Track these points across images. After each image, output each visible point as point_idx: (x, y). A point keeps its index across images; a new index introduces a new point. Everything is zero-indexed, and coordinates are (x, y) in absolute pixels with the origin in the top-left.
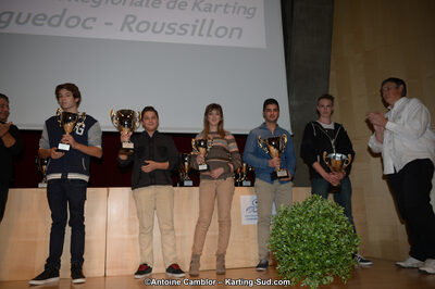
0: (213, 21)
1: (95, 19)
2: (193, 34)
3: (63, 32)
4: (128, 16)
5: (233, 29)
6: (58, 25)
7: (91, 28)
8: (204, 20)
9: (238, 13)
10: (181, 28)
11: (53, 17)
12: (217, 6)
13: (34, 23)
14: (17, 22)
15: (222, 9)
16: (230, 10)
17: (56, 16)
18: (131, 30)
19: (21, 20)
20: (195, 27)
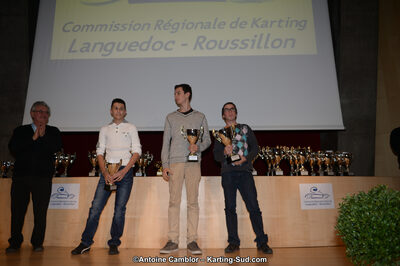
0: (269, 35)
1: (173, 42)
2: (252, 47)
3: (150, 54)
4: (199, 38)
5: (287, 40)
6: (146, 50)
7: (171, 49)
8: (262, 35)
9: (291, 26)
10: (243, 43)
11: (142, 44)
12: (272, 22)
13: (130, 49)
14: (118, 50)
15: (276, 24)
16: (283, 24)
17: (145, 42)
18: (202, 48)
19: (121, 48)
20: (254, 41)
